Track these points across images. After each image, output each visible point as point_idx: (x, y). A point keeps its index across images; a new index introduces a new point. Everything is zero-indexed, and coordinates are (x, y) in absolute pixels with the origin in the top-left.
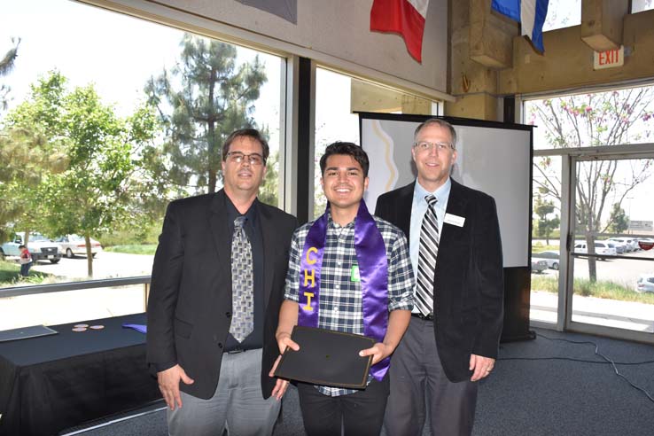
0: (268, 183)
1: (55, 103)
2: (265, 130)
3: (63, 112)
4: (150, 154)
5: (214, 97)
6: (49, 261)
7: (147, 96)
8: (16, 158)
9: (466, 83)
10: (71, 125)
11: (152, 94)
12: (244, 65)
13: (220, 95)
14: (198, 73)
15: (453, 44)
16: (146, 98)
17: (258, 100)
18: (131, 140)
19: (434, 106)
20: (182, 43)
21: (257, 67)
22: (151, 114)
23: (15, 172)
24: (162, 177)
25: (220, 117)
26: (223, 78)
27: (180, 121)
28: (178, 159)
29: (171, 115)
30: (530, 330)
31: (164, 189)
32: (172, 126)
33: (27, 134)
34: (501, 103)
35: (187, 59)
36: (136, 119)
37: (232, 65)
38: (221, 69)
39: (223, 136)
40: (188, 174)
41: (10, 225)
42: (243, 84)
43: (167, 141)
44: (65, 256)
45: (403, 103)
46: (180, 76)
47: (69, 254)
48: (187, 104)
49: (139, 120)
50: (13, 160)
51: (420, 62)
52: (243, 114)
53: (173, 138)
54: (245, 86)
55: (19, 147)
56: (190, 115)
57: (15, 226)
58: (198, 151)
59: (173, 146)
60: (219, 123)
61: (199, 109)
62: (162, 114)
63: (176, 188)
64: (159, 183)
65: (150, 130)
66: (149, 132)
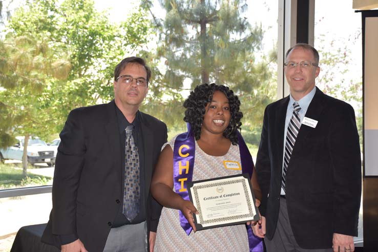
0: (262, 85)
1: (52, 10)
2: (258, 30)
3: (60, 22)
6: (46, 165)
10: (71, 31)
18: (126, 45)
22: (144, 18)
23: (20, 80)
24: (157, 81)
27: (172, 24)
28: (174, 63)
29: (164, 19)
31: (158, 92)
32: (164, 30)
33: (30, 42)
36: (131, 24)
39: (215, 37)
40: (182, 78)
43: (160, 45)
49: (133, 25)
52: (236, 15)
53: (166, 41)
56: (183, 18)
58: (191, 54)
59: (166, 50)
60: (211, 24)
61: (191, 10)
62: (154, 18)
63: (171, 92)
64: (154, 86)
65: (144, 35)
66: (143, 37)
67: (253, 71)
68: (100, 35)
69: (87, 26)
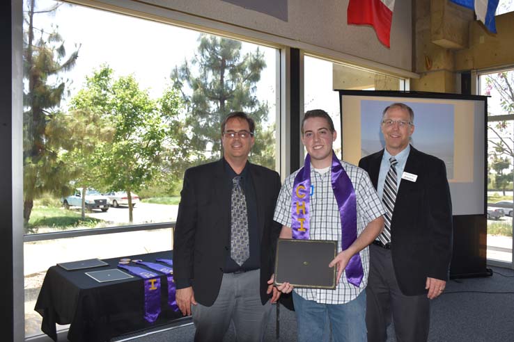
0: (268, 147)
1: (105, 90)
2: (265, 106)
3: (111, 98)
4: (176, 127)
5: (225, 80)
6: (100, 210)
7: (173, 81)
8: (76, 132)
9: (429, 62)
10: (119, 105)
11: (176, 80)
12: (248, 54)
13: (229, 79)
14: (212, 61)
15: (417, 31)
16: (171, 83)
17: (259, 82)
18: (161, 116)
19: (402, 82)
20: (198, 40)
21: (258, 56)
22: (176, 95)
23: (76, 143)
24: (185, 144)
25: (230, 96)
26: (231, 65)
27: (198, 100)
28: (197, 130)
29: (192, 96)
30: (488, 268)
31: (186, 153)
33: (84, 114)
34: (459, 78)
35: (203, 51)
36: (165, 100)
37: (238, 55)
38: (230, 58)
40: (205, 142)
41: (72, 183)
42: (247, 69)
43: (188, 116)
44: (112, 206)
45: (376, 81)
46: (197, 64)
47: (115, 204)
48: (204, 86)
49: (167, 100)
50: (74, 133)
51: (389, 47)
52: (248, 93)
53: (193, 113)
54: (248, 71)
55: (78, 124)
56: (206, 96)
57: (76, 184)
58: (213, 123)
59: (193, 120)
60: (228, 101)
61: (213, 90)
62: (184, 95)
63: (196, 153)
64: (183, 149)
65: (176, 108)
66: (175, 110)
67: (261, 137)
68: (142, 108)
69: (132, 101)
